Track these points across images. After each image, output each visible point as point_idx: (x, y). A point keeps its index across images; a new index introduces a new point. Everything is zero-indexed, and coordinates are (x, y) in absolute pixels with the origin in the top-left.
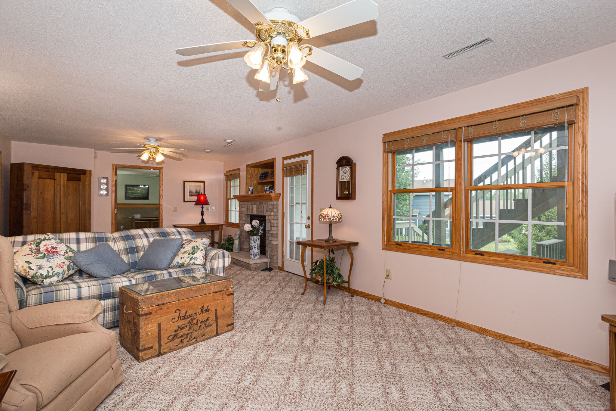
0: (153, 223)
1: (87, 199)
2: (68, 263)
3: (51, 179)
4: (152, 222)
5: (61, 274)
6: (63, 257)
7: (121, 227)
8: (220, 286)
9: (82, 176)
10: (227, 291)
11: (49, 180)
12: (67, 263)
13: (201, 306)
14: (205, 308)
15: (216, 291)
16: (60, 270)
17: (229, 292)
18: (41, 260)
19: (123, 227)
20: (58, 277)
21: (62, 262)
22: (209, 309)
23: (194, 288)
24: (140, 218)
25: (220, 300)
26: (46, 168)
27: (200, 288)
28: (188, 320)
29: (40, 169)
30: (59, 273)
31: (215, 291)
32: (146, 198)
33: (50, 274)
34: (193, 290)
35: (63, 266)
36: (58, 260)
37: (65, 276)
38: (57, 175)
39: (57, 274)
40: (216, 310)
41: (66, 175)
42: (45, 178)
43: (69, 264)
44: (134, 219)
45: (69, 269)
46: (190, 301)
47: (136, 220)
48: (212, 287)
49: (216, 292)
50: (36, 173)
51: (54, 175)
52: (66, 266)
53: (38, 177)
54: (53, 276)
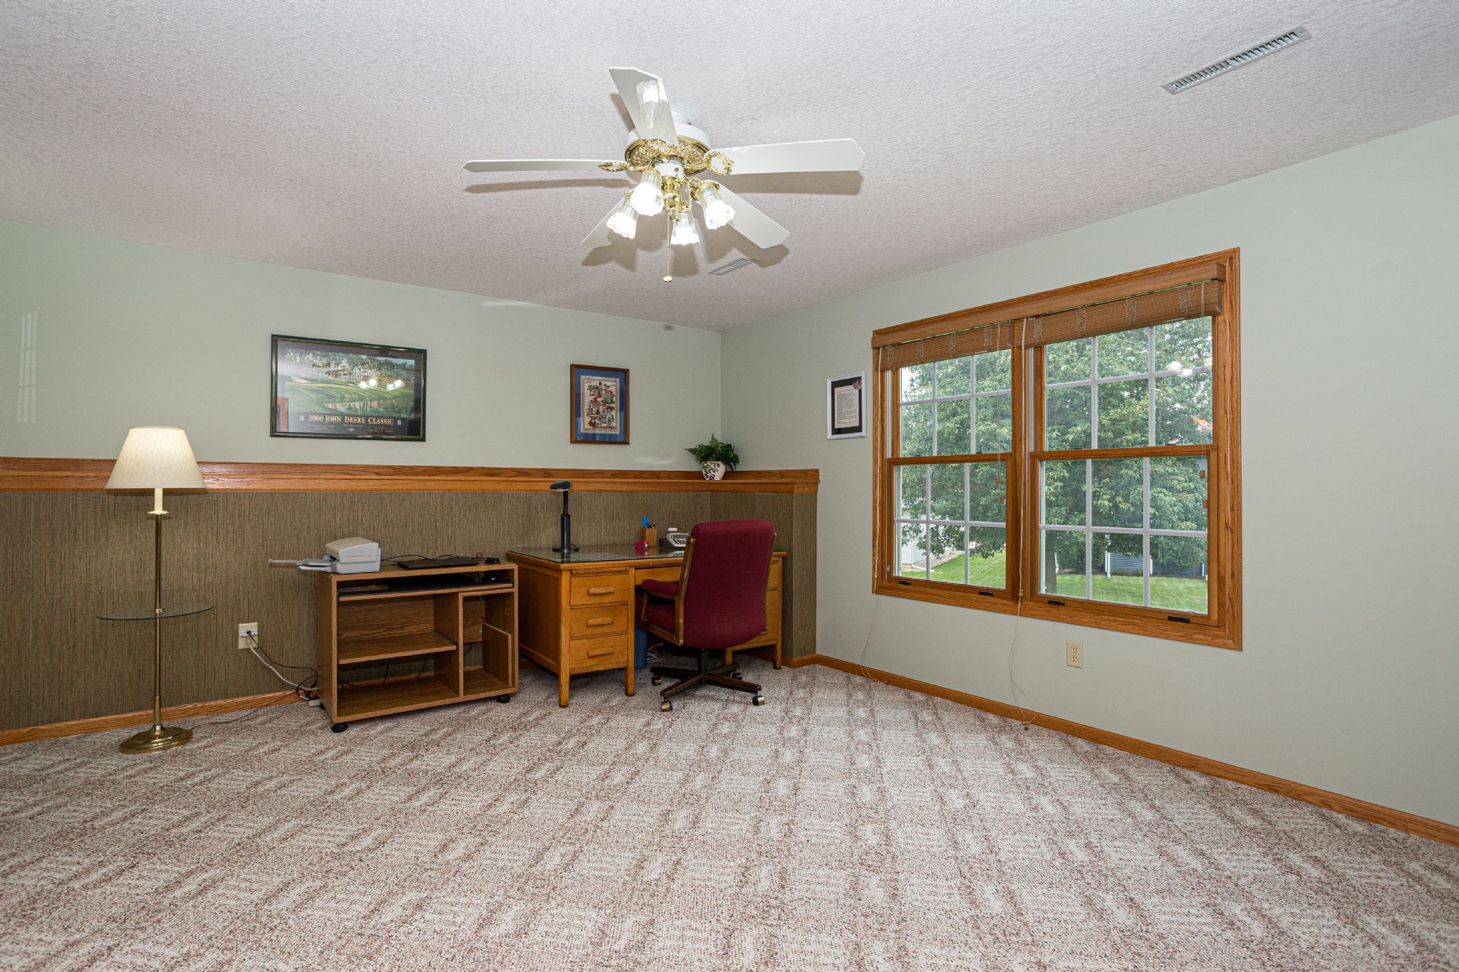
0: (466, 599)
4: (464, 592)
7: (243, 628)
19: (253, 627)
24: (376, 567)
32: (414, 430)
44: (335, 579)
47: (347, 586)
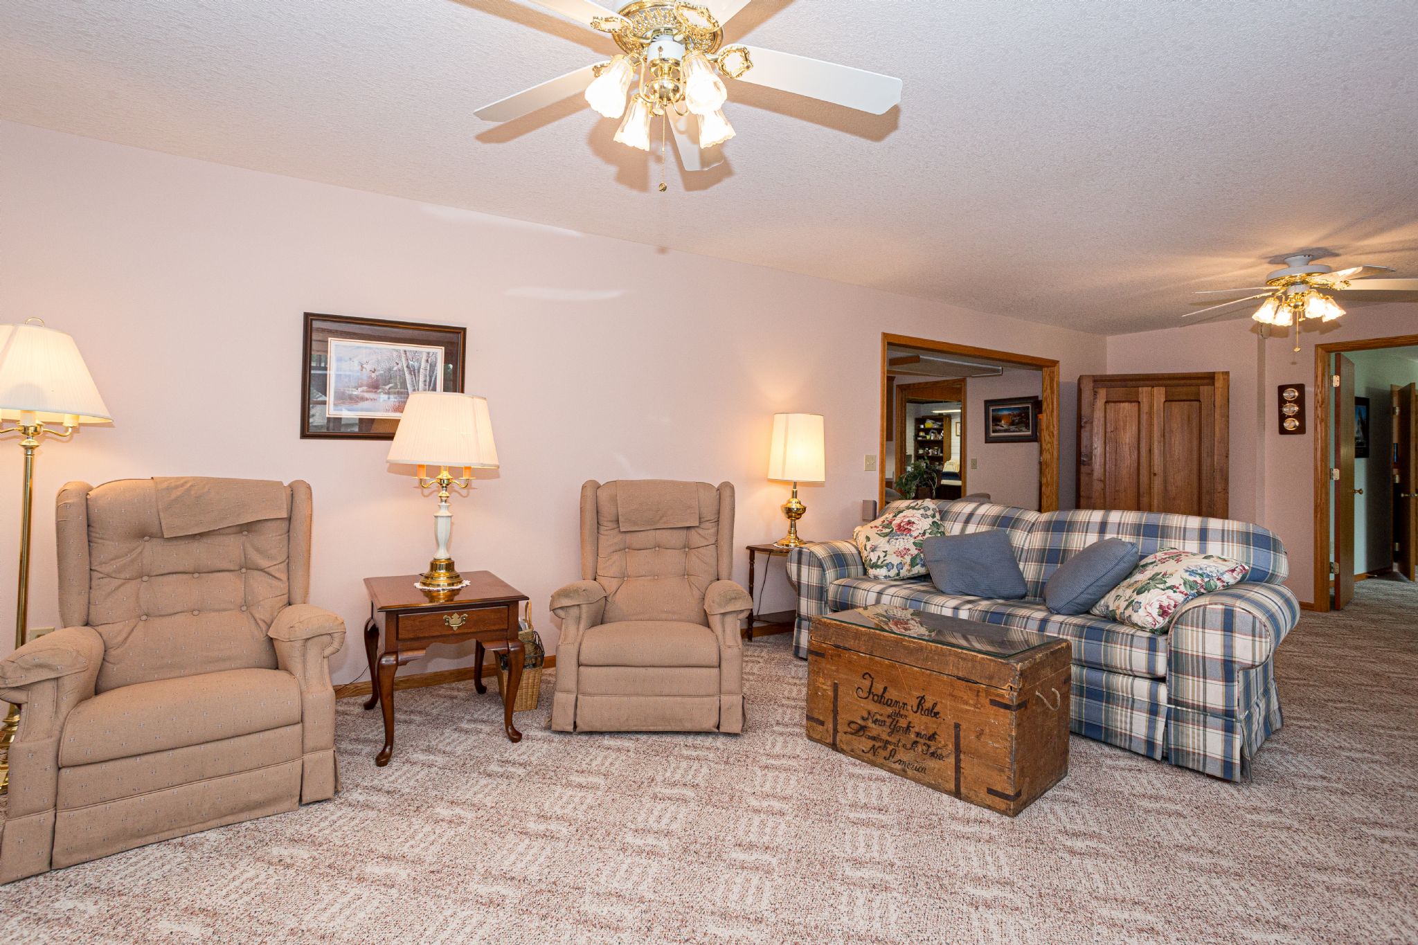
1: (1216, 443)
2: (916, 552)
3: (1131, 402)
5: (895, 567)
6: (913, 540)
8: (973, 667)
9: (1205, 390)
10: (993, 690)
11: (1126, 404)
12: (914, 551)
13: (918, 694)
14: (928, 705)
15: (960, 674)
16: (895, 560)
17: (998, 695)
18: (882, 539)
20: (889, 571)
21: (905, 549)
22: (938, 713)
23: (909, 642)
25: (970, 705)
26: (1120, 380)
27: (922, 650)
28: (890, 710)
29: (1109, 383)
30: (893, 565)
31: (956, 673)
33: (879, 563)
34: (905, 648)
35: (905, 554)
36: (902, 544)
37: (904, 573)
38: (1144, 391)
39: (889, 566)
40: (957, 726)
41: (1163, 390)
42: (1120, 402)
43: (916, 555)
45: (913, 564)
46: (893, 666)
48: (952, 658)
49: (959, 678)
50: (1102, 393)
51: (1137, 393)
52: (910, 557)
53: (1104, 400)
54: (882, 567)
